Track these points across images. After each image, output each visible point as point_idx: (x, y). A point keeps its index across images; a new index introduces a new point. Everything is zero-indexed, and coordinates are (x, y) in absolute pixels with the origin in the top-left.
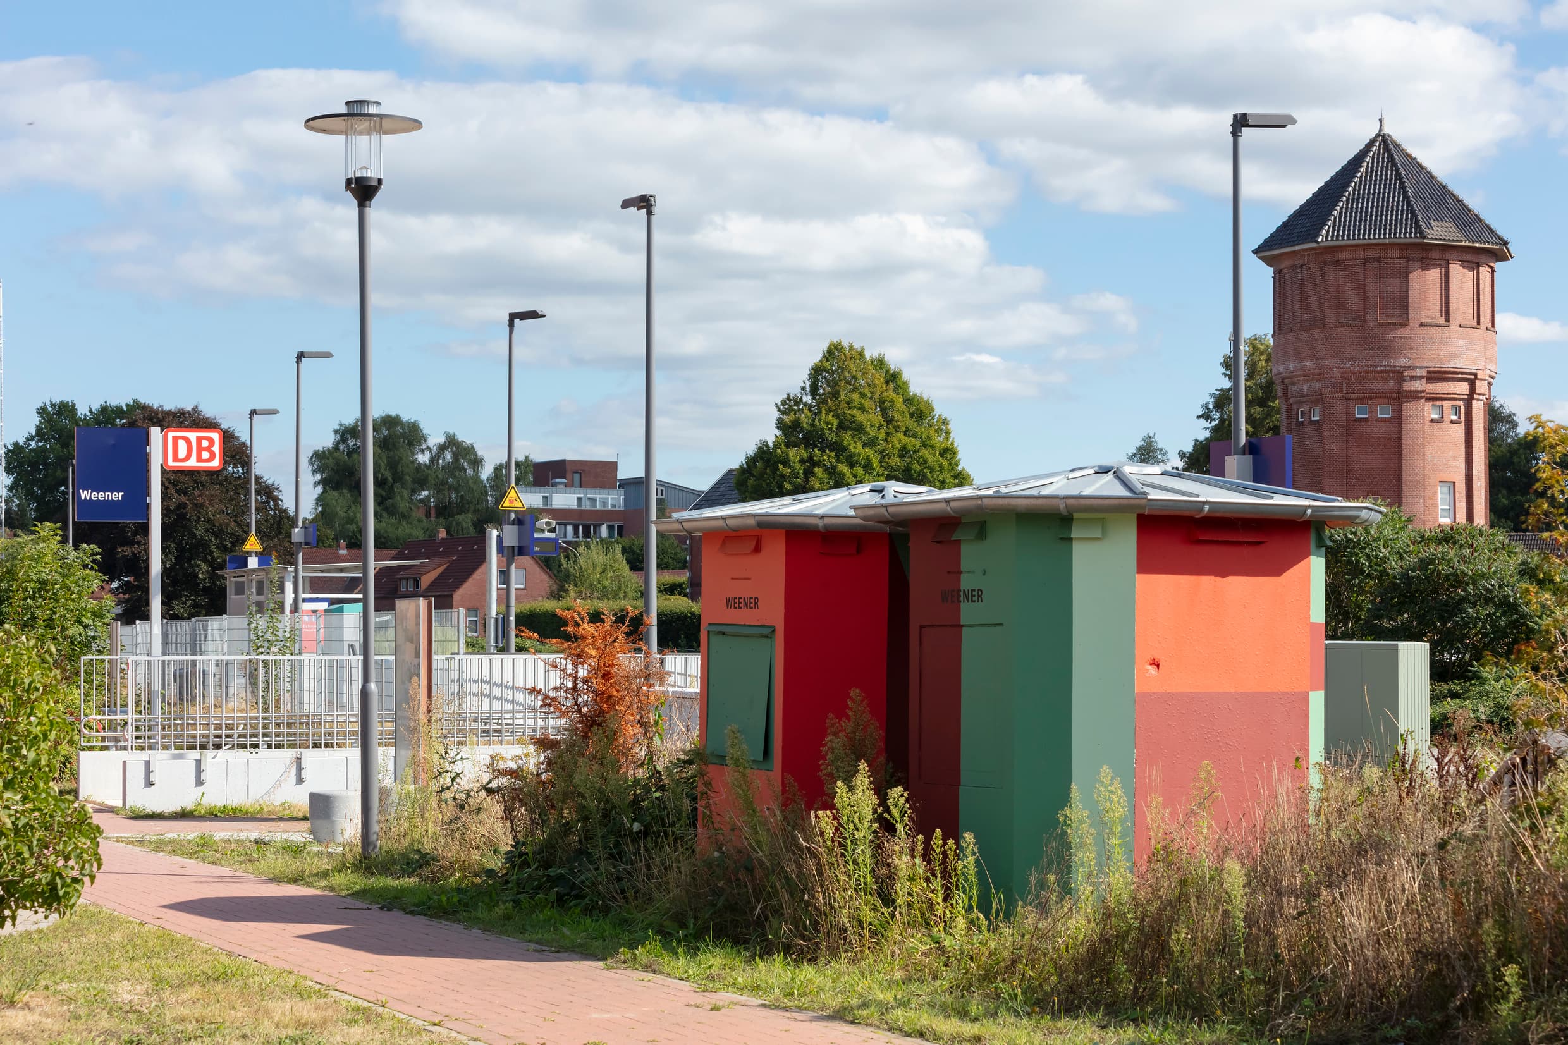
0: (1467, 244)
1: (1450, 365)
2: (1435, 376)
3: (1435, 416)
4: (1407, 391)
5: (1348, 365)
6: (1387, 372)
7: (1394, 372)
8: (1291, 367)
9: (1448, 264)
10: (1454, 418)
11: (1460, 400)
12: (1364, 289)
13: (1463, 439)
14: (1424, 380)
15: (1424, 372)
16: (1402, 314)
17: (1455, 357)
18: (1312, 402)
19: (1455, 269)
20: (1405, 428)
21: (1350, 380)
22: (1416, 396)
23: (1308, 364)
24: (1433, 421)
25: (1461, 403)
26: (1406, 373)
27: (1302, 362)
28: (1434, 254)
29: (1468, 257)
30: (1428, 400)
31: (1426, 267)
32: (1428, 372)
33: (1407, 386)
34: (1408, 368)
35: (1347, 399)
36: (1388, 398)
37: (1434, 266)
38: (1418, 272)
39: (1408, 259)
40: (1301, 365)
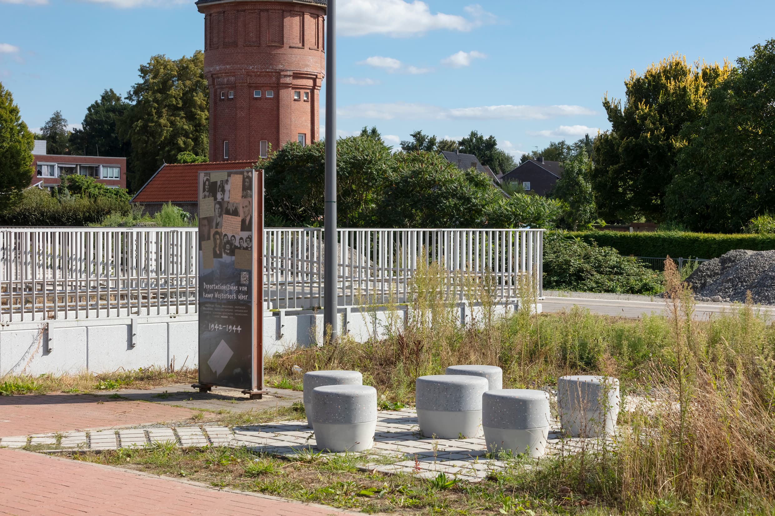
0: (314, 4)
1: (305, 70)
2: (297, 76)
3: (296, 98)
4: (283, 83)
5: (251, 68)
6: (272, 72)
7: (276, 72)
8: (218, 68)
9: (304, 14)
10: (305, 98)
11: (308, 89)
12: (260, 27)
13: (309, 110)
14: (291, 78)
15: (291, 73)
16: (280, 42)
17: (307, 66)
18: (229, 88)
19: (307, 17)
20: (281, 103)
21: (251, 76)
22: (287, 86)
23: (228, 67)
24: (295, 100)
25: (309, 91)
26: (282, 73)
27: (224, 65)
28: (297, 9)
29: (313, 11)
30: (293, 88)
31: (293, 16)
32: (294, 73)
33: (283, 80)
34: (283, 71)
35: (250, 86)
36: (272, 87)
37: (296, 15)
38: (289, 18)
39: (283, 11)
40: (223, 67)
